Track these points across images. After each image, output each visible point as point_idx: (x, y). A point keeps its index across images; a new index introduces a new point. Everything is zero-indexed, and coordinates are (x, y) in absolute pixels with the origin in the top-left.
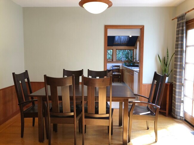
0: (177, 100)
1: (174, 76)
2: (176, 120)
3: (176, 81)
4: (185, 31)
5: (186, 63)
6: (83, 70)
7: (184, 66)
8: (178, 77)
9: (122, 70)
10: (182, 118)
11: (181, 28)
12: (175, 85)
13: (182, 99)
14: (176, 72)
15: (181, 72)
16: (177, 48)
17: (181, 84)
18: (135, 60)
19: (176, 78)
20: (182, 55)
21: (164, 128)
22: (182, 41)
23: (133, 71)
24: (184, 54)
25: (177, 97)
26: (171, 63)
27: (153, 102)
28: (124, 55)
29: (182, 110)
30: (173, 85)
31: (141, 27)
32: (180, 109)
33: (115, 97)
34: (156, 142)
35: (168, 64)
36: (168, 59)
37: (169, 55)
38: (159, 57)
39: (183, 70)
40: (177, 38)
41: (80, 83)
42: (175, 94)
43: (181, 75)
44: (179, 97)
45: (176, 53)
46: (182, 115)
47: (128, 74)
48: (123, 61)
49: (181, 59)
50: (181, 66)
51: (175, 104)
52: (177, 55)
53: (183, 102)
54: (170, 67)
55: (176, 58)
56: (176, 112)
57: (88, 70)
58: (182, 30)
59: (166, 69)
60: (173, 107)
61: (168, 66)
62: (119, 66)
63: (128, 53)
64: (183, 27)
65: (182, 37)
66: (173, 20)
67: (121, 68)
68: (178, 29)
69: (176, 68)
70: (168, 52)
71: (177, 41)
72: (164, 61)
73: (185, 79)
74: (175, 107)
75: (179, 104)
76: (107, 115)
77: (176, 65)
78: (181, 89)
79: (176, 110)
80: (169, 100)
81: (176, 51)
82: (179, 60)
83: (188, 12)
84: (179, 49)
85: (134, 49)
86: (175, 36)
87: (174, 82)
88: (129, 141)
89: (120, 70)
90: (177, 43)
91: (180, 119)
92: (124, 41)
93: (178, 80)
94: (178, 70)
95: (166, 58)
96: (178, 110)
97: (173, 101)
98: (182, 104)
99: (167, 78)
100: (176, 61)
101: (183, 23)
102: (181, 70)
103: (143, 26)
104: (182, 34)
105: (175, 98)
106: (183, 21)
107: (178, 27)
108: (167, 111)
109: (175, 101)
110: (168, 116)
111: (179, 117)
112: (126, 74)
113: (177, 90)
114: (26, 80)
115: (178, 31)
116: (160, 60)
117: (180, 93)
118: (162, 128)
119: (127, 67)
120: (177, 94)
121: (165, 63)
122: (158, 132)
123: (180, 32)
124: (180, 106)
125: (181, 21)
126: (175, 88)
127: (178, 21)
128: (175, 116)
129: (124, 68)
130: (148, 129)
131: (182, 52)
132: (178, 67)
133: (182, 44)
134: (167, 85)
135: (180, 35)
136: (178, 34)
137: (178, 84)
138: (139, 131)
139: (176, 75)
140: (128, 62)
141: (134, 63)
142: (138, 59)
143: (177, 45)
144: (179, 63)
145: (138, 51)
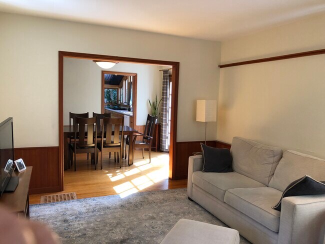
0: (163, 137)
6: (88, 113)
8: (164, 118)
12: (162, 125)
13: (167, 136)
14: (162, 114)
16: (163, 95)
17: (166, 124)
18: (120, 102)
19: (162, 119)
22: (167, 90)
24: (168, 100)
25: (163, 134)
26: (158, 106)
27: (148, 134)
29: (167, 144)
30: (160, 125)
34: (150, 163)
35: (157, 108)
36: (157, 103)
37: (157, 101)
38: (150, 102)
40: (163, 87)
43: (166, 117)
44: (165, 134)
45: (162, 99)
46: (167, 148)
50: (166, 109)
51: (162, 140)
52: (163, 101)
54: (158, 111)
55: (163, 103)
57: (93, 113)
58: (167, 82)
59: (155, 112)
61: (156, 110)
64: (167, 79)
65: (167, 87)
66: (160, 71)
69: (163, 111)
70: (156, 98)
71: (163, 90)
72: (154, 105)
77: (162, 109)
81: (162, 97)
82: (165, 105)
83: (170, 69)
84: (165, 97)
85: (118, 89)
87: (161, 123)
91: (166, 152)
92: (107, 78)
93: (164, 121)
94: (164, 113)
98: (167, 139)
99: (156, 120)
100: (163, 106)
101: (167, 76)
103: (136, 75)
104: (167, 85)
107: (164, 79)
108: (156, 148)
110: (157, 151)
111: (165, 150)
113: (164, 129)
115: (164, 82)
116: (151, 105)
119: (112, 110)
120: (163, 132)
121: (154, 107)
122: (152, 159)
126: (162, 127)
127: (164, 74)
128: (163, 149)
132: (164, 110)
133: (167, 93)
134: (156, 125)
135: (165, 86)
136: (164, 84)
137: (164, 124)
140: (111, 104)
141: (120, 105)
142: (124, 102)
143: (163, 93)
144: (164, 108)
145: (124, 91)
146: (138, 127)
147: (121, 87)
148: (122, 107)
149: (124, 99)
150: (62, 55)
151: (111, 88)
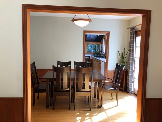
0: (130, 81)
1: (128, 65)
2: (129, 94)
3: (129, 69)
4: (135, 38)
5: (135, 57)
6: (71, 61)
7: (134, 59)
8: (130, 66)
9: (92, 59)
10: (132, 92)
11: (133, 35)
12: (129, 71)
13: (133, 80)
14: (129, 63)
15: (132, 63)
16: (130, 47)
17: (132, 71)
18: (101, 52)
19: (129, 67)
20: (133, 52)
21: (122, 98)
22: (133, 43)
23: (101, 61)
24: (134, 51)
25: (130, 79)
26: (126, 56)
27: (116, 82)
28: (92, 48)
29: (132, 87)
30: (127, 71)
31: (107, 33)
32: (131, 87)
33: (94, 79)
34: (117, 106)
35: (125, 57)
36: (124, 54)
37: (125, 52)
38: (119, 53)
39: (134, 62)
41: (72, 70)
42: (129, 77)
43: (132, 65)
44: (131, 79)
45: (130, 51)
46: (132, 90)
47: (97, 62)
48: (92, 52)
49: (133, 54)
50: (133, 59)
51: (128, 84)
52: (130, 52)
53: (133, 82)
54: (126, 60)
55: (130, 54)
56: (129, 88)
57: (74, 61)
58: (133, 37)
59: (123, 61)
60: (127, 86)
61: (124, 59)
62: (89, 57)
63: (95, 47)
64: (134, 35)
65: (133, 41)
66: (128, 29)
67: (91, 58)
68: (131, 36)
69: (129, 60)
70: (124, 50)
71: (130, 43)
72: (122, 55)
73: (135, 68)
74: (128, 86)
75: (131, 83)
76: (90, 90)
77: (129, 58)
78: (132, 74)
79: (129, 87)
80: (125, 81)
81: (129, 49)
82: (131, 55)
83: (137, 26)
84: (132, 49)
85: (100, 44)
86: (129, 40)
87: (128, 69)
88: (102, 106)
89: (90, 59)
90: (130, 44)
91: (132, 93)
92: (93, 38)
93: (130, 68)
94: (131, 62)
95: (124, 53)
96: (130, 88)
97: (127, 82)
98: (133, 83)
99: (124, 67)
100: (130, 56)
101: (134, 32)
102: (132, 62)
103: (109, 32)
104: (133, 39)
105: (129, 79)
106: (134, 31)
107: (131, 34)
108: (124, 89)
109: (129, 81)
110: (124, 92)
111: (131, 92)
112: (95, 63)
113: (130, 75)
114: (34, 68)
115: (131, 37)
116: (120, 55)
117: (132, 76)
118: (120, 98)
119: (95, 58)
120: (130, 77)
121: (123, 57)
123: (132, 38)
124: (132, 84)
125: (133, 31)
126: (129, 73)
127: (131, 30)
128: (129, 91)
129: (93, 58)
130: (112, 99)
131: (133, 50)
132: (131, 60)
133: (133, 46)
134: (124, 71)
135: (132, 40)
136: (131, 39)
137: (130, 70)
138: (107, 100)
139: (129, 65)
140: (96, 54)
141: (100, 54)
142: (103, 52)
143: (130, 46)
144: (131, 57)
145: (103, 46)
146: (110, 71)
147: (102, 43)
148: (102, 56)
149: (103, 51)
150: (26, 8)
151: (96, 44)
